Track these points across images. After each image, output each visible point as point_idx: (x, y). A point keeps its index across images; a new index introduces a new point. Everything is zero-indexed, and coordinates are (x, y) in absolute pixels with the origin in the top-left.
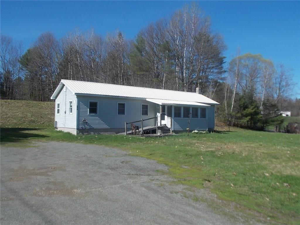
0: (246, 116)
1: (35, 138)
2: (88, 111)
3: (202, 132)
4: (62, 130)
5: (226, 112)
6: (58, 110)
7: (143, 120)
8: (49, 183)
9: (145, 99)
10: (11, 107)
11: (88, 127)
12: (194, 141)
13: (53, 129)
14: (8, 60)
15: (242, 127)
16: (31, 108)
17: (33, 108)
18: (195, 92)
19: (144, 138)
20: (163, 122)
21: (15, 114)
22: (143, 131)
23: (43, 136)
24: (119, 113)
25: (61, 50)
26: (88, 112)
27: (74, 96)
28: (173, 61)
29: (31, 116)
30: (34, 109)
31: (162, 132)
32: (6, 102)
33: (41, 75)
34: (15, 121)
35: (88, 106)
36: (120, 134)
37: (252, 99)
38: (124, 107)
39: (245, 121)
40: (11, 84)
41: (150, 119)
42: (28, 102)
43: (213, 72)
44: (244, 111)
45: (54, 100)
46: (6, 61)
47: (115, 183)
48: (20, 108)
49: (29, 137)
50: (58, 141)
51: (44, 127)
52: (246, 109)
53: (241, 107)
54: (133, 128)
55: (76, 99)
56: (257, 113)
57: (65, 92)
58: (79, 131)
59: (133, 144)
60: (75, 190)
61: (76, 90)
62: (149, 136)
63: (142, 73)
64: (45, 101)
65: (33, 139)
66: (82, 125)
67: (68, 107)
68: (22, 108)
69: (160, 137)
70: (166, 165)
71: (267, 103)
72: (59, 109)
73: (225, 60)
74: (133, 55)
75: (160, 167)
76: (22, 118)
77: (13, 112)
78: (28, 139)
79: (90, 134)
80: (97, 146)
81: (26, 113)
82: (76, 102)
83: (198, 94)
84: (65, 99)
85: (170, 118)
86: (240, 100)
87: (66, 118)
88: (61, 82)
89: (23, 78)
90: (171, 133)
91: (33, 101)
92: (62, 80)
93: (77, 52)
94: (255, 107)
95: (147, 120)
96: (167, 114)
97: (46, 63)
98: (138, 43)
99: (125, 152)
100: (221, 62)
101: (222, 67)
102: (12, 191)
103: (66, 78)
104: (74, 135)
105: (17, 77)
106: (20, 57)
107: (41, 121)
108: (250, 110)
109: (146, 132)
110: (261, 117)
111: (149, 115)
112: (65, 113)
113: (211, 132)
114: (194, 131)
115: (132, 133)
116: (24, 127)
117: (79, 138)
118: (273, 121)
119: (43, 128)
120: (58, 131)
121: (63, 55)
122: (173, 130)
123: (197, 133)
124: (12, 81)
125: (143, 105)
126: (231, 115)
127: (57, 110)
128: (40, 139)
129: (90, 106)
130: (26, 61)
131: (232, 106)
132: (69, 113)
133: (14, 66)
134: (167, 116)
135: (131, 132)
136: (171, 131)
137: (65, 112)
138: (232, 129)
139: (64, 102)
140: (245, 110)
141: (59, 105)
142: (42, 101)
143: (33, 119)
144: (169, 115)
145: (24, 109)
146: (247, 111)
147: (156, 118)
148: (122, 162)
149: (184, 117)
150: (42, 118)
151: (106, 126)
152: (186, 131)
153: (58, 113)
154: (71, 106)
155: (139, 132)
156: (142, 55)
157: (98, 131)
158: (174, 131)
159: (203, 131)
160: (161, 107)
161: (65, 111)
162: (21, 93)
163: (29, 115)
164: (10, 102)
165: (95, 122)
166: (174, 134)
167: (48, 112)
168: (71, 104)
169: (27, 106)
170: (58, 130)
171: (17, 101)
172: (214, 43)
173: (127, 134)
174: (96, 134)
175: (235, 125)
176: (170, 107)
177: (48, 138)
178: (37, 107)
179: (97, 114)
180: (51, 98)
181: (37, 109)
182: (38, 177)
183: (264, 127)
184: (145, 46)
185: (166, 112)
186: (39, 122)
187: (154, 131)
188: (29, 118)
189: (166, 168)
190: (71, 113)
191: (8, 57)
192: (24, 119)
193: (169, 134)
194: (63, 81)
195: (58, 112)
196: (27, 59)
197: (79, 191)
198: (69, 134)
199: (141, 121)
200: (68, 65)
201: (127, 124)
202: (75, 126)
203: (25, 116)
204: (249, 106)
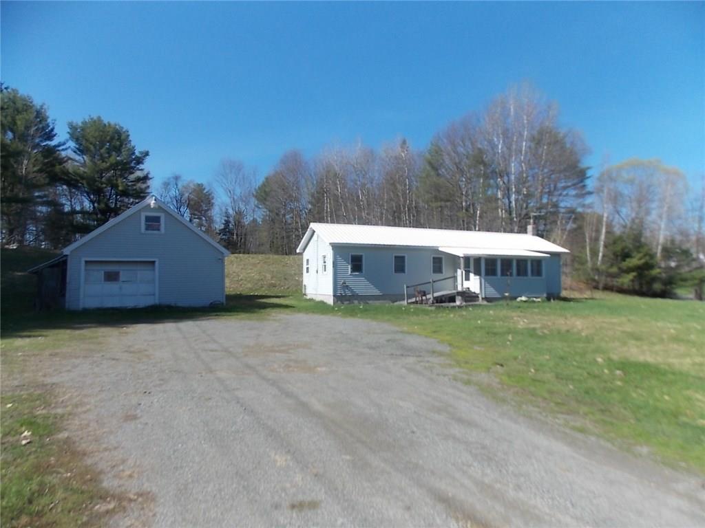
0: (628, 271)
2: (350, 268)
3: (535, 299)
4: (314, 298)
5: (589, 265)
6: (308, 268)
7: (434, 282)
8: (290, 360)
9: (437, 248)
10: (244, 265)
11: (349, 293)
12: (514, 314)
13: (301, 296)
14: (238, 195)
15: (621, 291)
16: (270, 266)
18: (526, 233)
19: (433, 308)
20: (466, 284)
21: (249, 275)
22: (434, 298)
23: (287, 307)
24: (396, 271)
25: (312, 174)
26: (350, 270)
27: (328, 247)
28: (492, 181)
29: (271, 278)
31: (464, 299)
32: (237, 258)
33: (284, 215)
34: (249, 285)
35: (349, 261)
36: (398, 303)
37: (639, 241)
38: (404, 261)
39: (626, 280)
40: (244, 231)
41: (445, 279)
42: (267, 256)
43: (567, 195)
45: (301, 254)
46: (235, 197)
47: (370, 363)
48: (256, 267)
50: (307, 313)
52: (628, 260)
53: (617, 256)
54: (416, 294)
55: (332, 251)
56: (648, 266)
57: (316, 241)
58: (337, 298)
59: (414, 319)
60: (319, 369)
61: (331, 238)
62: (442, 306)
63: (439, 204)
64: (291, 254)
66: (341, 290)
67: (321, 263)
68: (259, 266)
69: (460, 307)
70: (450, 345)
71: (672, 246)
73: (589, 173)
74: (424, 175)
75: (439, 348)
76: (259, 280)
77: (247, 272)
79: (353, 303)
80: (360, 320)
81: (264, 274)
82: (332, 256)
84: (316, 251)
85: (478, 277)
86: (615, 243)
87: (319, 280)
88: (309, 227)
89: (259, 220)
90: (480, 301)
92: (312, 224)
93: (336, 175)
94: (645, 255)
95: (441, 282)
97: (291, 196)
98: (432, 156)
99: (397, 329)
100: (582, 175)
101: (584, 186)
102: (248, 366)
104: (330, 305)
105: (251, 219)
106: (255, 189)
107: (285, 285)
108: (634, 261)
109: (439, 300)
110: (660, 273)
111: (443, 272)
112: (317, 272)
113: (552, 300)
114: (520, 298)
115: (416, 302)
117: (337, 309)
118: (684, 280)
119: (288, 295)
120: (307, 299)
121: (315, 182)
122: (484, 297)
123: (525, 302)
124: (244, 226)
125: (433, 258)
126: (598, 269)
127: (306, 269)
128: (282, 310)
129: (352, 262)
130: (263, 195)
131: (600, 255)
132: (323, 273)
133: (247, 203)
134: (474, 274)
135: (414, 300)
136: (480, 298)
137: (317, 270)
138: (599, 295)
139: (315, 257)
140: (624, 261)
141: (308, 260)
142: (286, 254)
143: (274, 282)
144: (477, 273)
145: (262, 267)
146: (630, 262)
147: (455, 278)
148: (388, 341)
149: (502, 275)
150: (286, 281)
151: (376, 292)
152: (504, 298)
154: (325, 262)
155: (427, 300)
156: (438, 175)
157: (364, 299)
158: (486, 299)
159: (537, 298)
160: (462, 260)
162: (258, 243)
163: (269, 276)
165: (361, 285)
166: (485, 303)
167: (294, 271)
168: (324, 260)
169: (266, 262)
170: (308, 297)
171: (252, 256)
172: (568, 146)
173: (407, 303)
174: (361, 302)
175: (607, 288)
176: (478, 260)
178: (279, 264)
179: (362, 272)
180: (298, 251)
181: (279, 266)
182: (277, 354)
183: (669, 291)
184: (443, 160)
185: (472, 268)
186: (283, 286)
187: (452, 299)
188: (269, 281)
189: (447, 349)
190: (325, 272)
191: (238, 191)
192: (261, 282)
193: (477, 303)
195: (307, 272)
196: (265, 191)
197: (324, 369)
198: (322, 303)
199: (430, 282)
200: (324, 197)
201: (407, 287)
202: (331, 292)
203: (263, 277)
204: (634, 254)
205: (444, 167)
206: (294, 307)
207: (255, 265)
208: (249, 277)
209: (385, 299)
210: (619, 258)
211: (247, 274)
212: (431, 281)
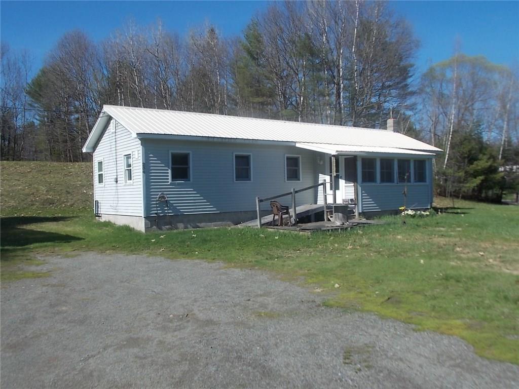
0: (475, 175)
1: (46, 246)
2: (170, 174)
3: (423, 213)
4: (112, 221)
5: (435, 168)
6: (101, 176)
7: (296, 192)
9: (293, 144)
10: (8, 175)
11: (170, 213)
13: (91, 217)
15: (466, 197)
16: (46, 176)
17: (52, 175)
18: (385, 128)
21: (15, 188)
22: (297, 215)
23: (67, 239)
24: (239, 178)
25: (102, 63)
26: (170, 177)
27: (134, 141)
29: (46, 191)
30: (54, 177)
31: (345, 216)
33: (66, 114)
34: (12, 203)
35: (168, 163)
36: (244, 224)
37: (481, 142)
38: (248, 164)
39: (472, 184)
44: (471, 166)
45: (91, 155)
48: (25, 177)
49: (31, 244)
51: (73, 213)
52: (475, 162)
53: (464, 158)
54: (275, 210)
55: (140, 148)
56: (492, 170)
57: (114, 135)
58: (150, 221)
61: (138, 126)
65: (41, 247)
66: (157, 207)
67: (122, 167)
68: (30, 176)
71: (509, 148)
72: (102, 174)
73: (412, 71)
76: (28, 195)
77: (10, 184)
78: (27, 248)
79: (177, 228)
81: (36, 186)
82: (141, 155)
83: (392, 132)
84: (114, 149)
85: (353, 184)
86: (461, 143)
87: (119, 193)
88: (103, 111)
90: (357, 219)
91: (52, 163)
92: (104, 106)
93: (132, 65)
94: (490, 158)
95: (304, 191)
96: (344, 177)
98: (250, 42)
101: (406, 85)
103: (114, 102)
104: (138, 234)
106: (27, 83)
107: (67, 202)
108: (482, 164)
109: (304, 218)
111: (301, 179)
112: (117, 182)
113: (439, 213)
114: (406, 212)
115: (274, 223)
116: (30, 216)
117: (153, 241)
119: (71, 215)
120: (102, 222)
122: (361, 212)
123: (413, 216)
125: (288, 158)
126: (444, 174)
127: (98, 176)
129: (173, 164)
130: (38, 90)
131: (447, 158)
132: (126, 183)
134: (345, 180)
135: (269, 218)
136: (356, 214)
137: (117, 179)
139: (111, 158)
140: (472, 164)
141: (100, 163)
142: (71, 161)
143: (51, 197)
144: (351, 177)
145: (34, 177)
146: (477, 165)
149: (382, 181)
150: (68, 195)
151: (210, 209)
153: (99, 183)
154: (129, 166)
157: (194, 220)
158: (364, 214)
159: (425, 210)
160: (333, 159)
161: (115, 177)
163: (43, 189)
164: (5, 165)
166: (364, 220)
167: (80, 181)
168: (128, 161)
169: (41, 171)
170: (103, 220)
171: (21, 163)
173: (262, 225)
174: (189, 226)
175: (453, 195)
176: (352, 159)
177: (78, 241)
178: (59, 173)
179: (189, 180)
180: (84, 150)
181: (59, 176)
183: (504, 196)
185: (343, 173)
186: (64, 202)
187: (318, 215)
188: (43, 196)
190: (130, 181)
192: (32, 197)
193: (354, 221)
194: (108, 109)
195: (101, 181)
196: (40, 85)
198: (127, 229)
199: (291, 193)
200: (116, 93)
201: (261, 201)
202: (141, 212)
203: (33, 191)
204: (481, 156)
205: (264, 57)
206: (79, 239)
207: (24, 174)
208: (13, 191)
209: (223, 220)
210: (466, 160)
211: (10, 186)
212: (292, 191)
